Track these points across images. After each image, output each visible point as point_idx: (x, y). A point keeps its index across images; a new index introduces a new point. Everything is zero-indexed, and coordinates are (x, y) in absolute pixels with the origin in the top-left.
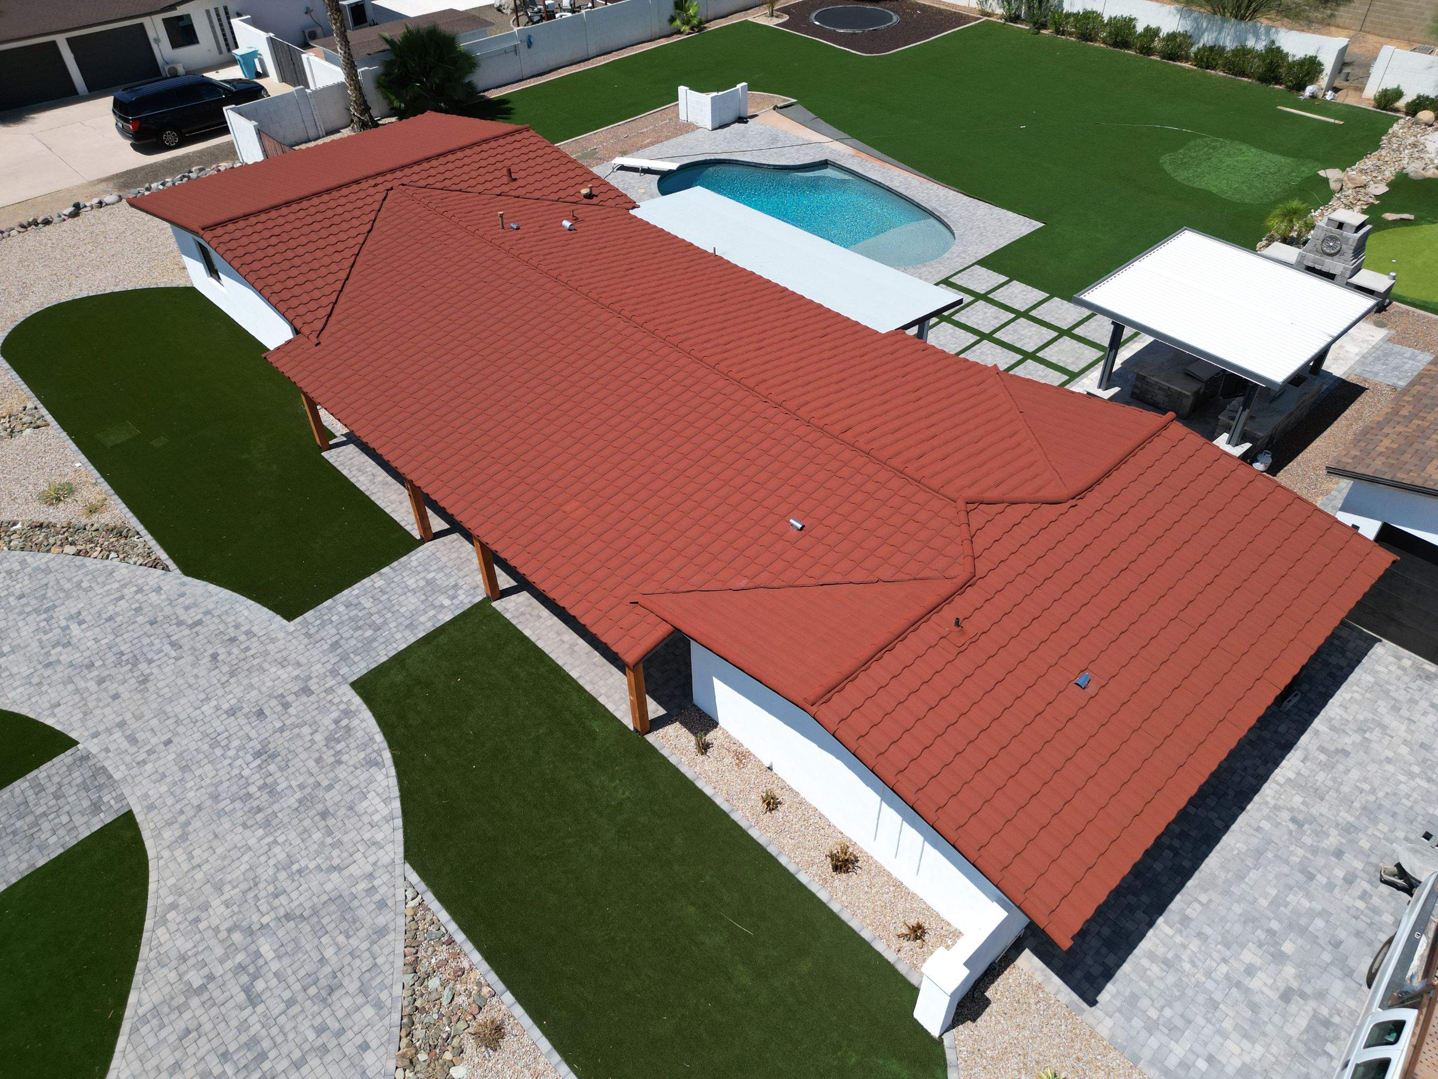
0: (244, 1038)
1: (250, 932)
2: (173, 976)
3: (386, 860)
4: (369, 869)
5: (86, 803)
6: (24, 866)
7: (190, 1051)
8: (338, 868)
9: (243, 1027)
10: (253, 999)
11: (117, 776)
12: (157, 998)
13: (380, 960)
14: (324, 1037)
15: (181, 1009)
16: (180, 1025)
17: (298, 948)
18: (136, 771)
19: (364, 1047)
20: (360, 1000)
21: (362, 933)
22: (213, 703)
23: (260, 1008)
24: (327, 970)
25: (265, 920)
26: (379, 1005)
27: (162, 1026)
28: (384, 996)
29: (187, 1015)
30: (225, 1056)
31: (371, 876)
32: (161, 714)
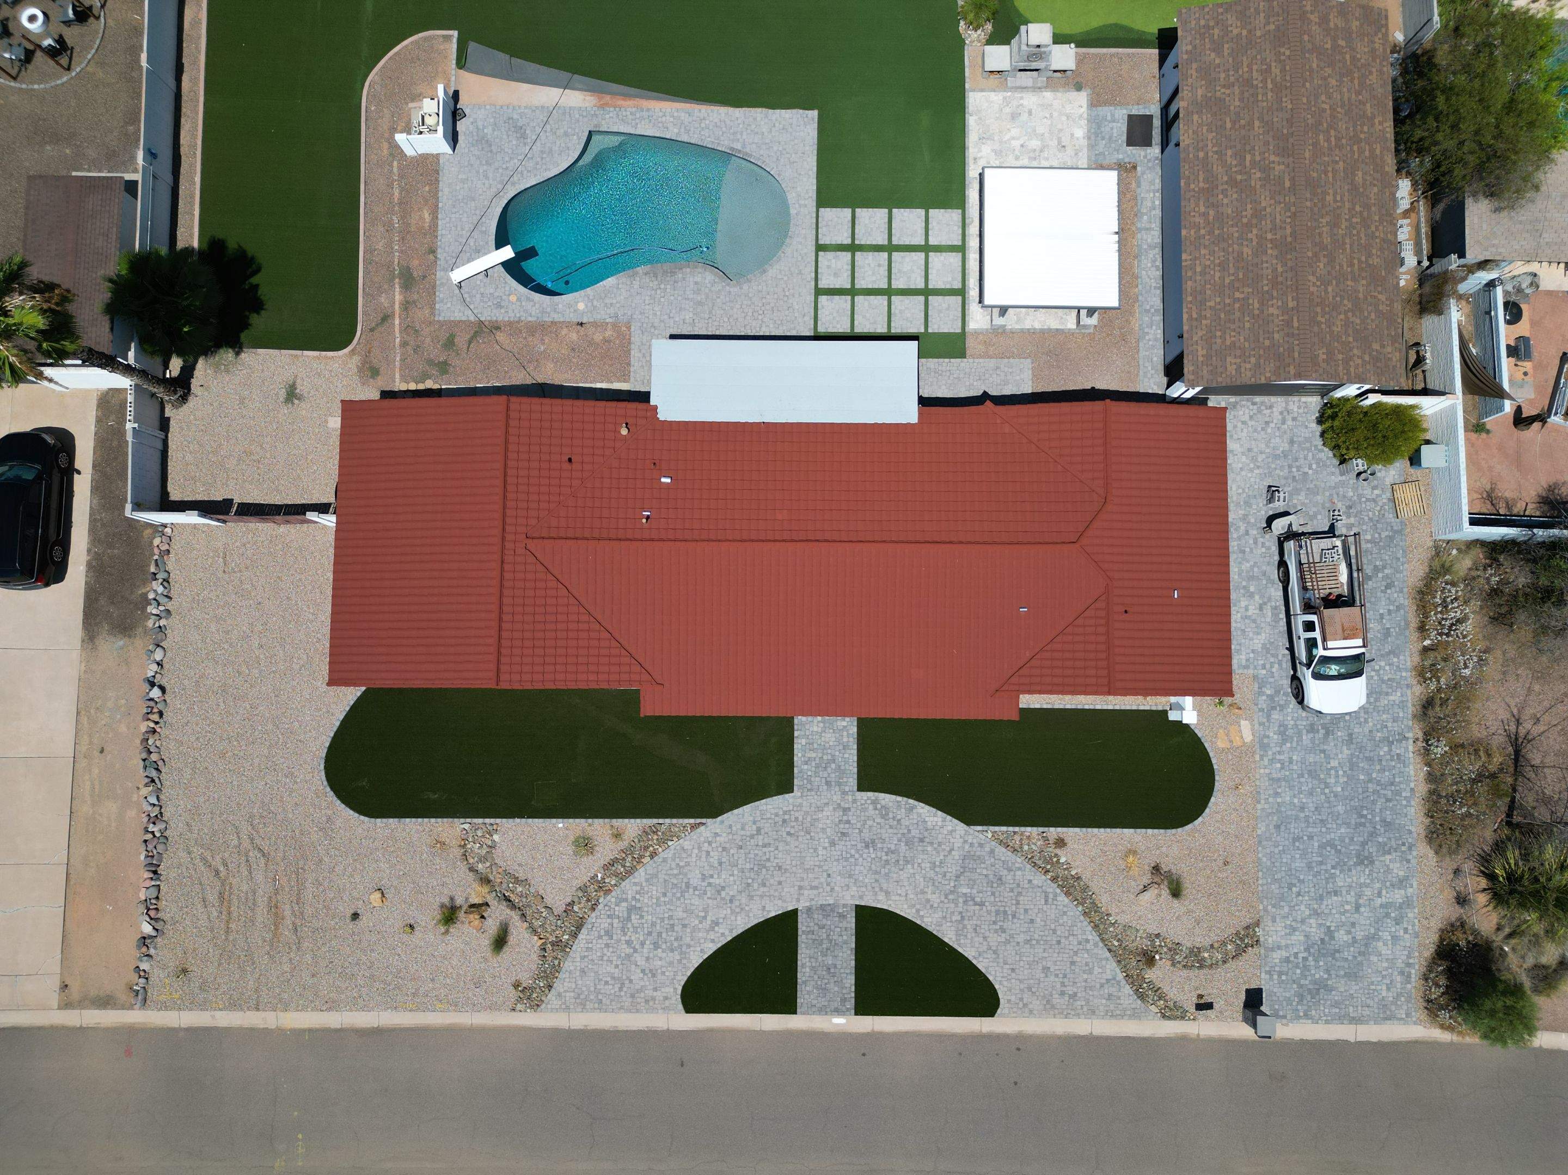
0: (993, 914)
1: (952, 892)
2: (948, 924)
3: (963, 833)
4: (961, 840)
5: (837, 919)
6: (849, 952)
7: (983, 931)
8: (952, 850)
9: (989, 912)
10: (982, 904)
11: (831, 902)
12: (954, 933)
13: (1003, 859)
14: (1016, 891)
15: (965, 927)
16: (971, 930)
17: (974, 881)
18: (835, 895)
19: (1030, 881)
20: (1012, 873)
21: (987, 858)
22: (820, 848)
23: (987, 904)
24: (991, 877)
25: (952, 884)
26: (1020, 869)
27: (966, 936)
28: (1017, 865)
29: (969, 927)
30: (995, 923)
31: (965, 842)
32: (806, 871)
